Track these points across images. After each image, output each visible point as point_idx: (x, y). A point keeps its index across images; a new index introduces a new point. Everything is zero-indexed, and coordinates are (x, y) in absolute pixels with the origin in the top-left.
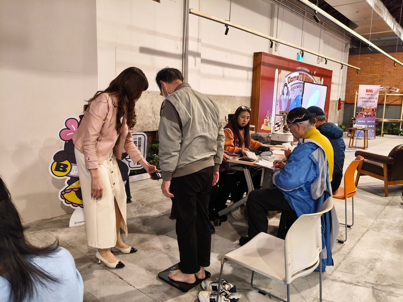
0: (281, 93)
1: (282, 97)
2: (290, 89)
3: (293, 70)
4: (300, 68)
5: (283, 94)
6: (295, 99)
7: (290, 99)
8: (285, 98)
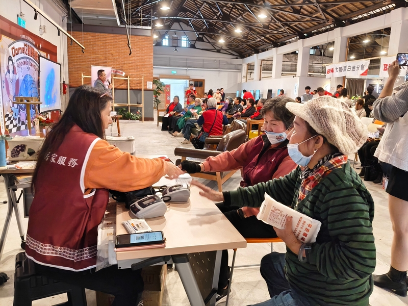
0: (6, 71)
1: (7, 77)
2: (16, 65)
3: (17, 39)
4: (24, 36)
5: (9, 71)
6: (24, 80)
7: (18, 80)
8: (11, 77)
